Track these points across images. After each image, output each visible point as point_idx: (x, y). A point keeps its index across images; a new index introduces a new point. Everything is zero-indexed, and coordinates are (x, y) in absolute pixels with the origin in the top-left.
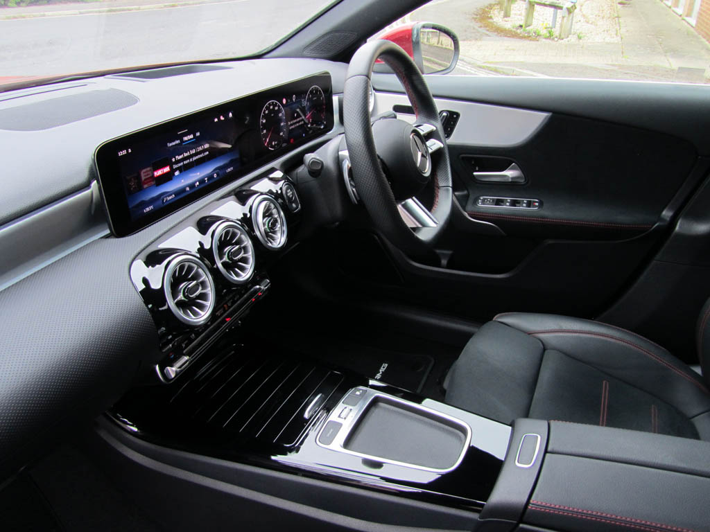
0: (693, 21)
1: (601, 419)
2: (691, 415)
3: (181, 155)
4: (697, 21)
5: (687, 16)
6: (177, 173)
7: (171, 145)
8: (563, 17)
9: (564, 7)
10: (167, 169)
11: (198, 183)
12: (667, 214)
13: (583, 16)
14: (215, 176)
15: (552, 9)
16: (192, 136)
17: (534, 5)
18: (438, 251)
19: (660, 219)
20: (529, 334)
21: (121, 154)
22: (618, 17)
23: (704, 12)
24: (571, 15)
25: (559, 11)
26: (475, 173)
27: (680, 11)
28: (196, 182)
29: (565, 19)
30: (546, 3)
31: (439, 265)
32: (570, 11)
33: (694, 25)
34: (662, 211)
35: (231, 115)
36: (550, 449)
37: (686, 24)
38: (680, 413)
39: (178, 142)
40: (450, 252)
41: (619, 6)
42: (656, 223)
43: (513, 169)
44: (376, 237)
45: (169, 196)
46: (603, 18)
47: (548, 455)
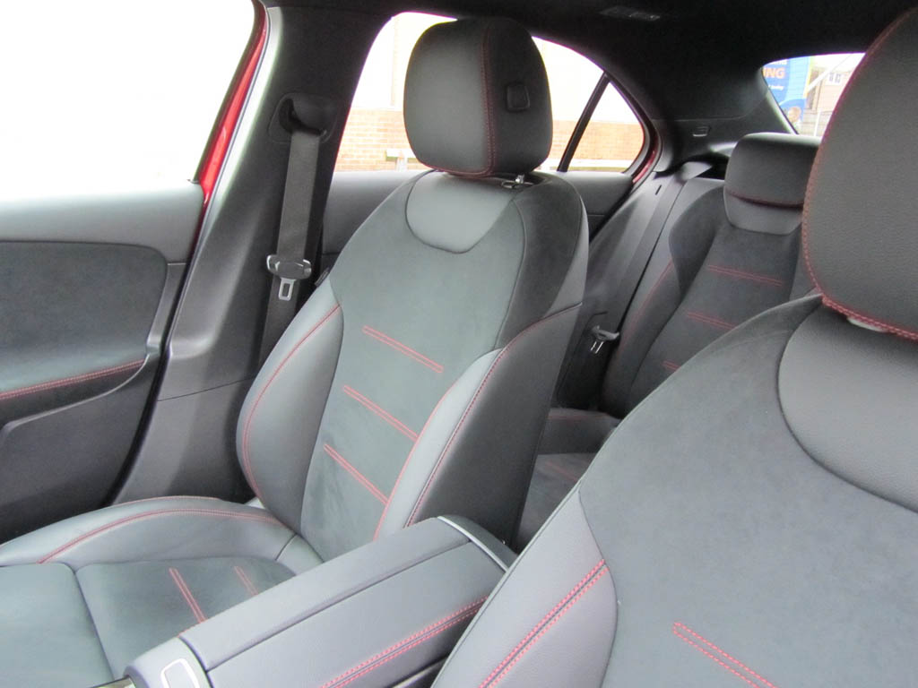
1: (195, 612)
2: (274, 556)
12: (154, 340)
19: (148, 349)
34: (146, 339)
36: (207, 667)
38: (263, 560)
42: (146, 356)
47: (210, 673)
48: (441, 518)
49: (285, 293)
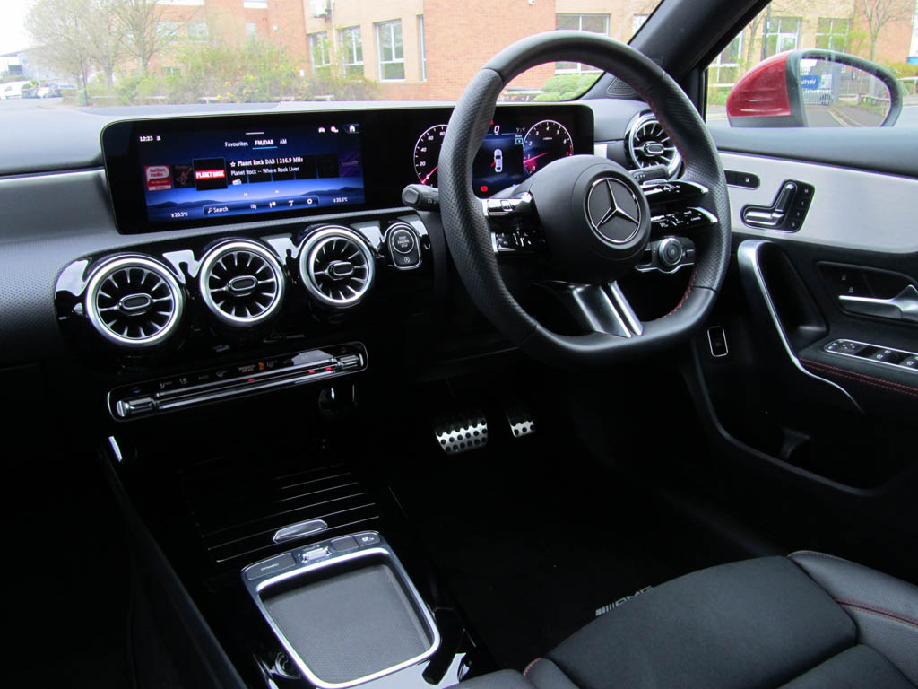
3: (248, 161)
6: (237, 182)
7: (230, 145)
10: (219, 174)
11: (274, 204)
14: (310, 201)
16: (272, 142)
20: (838, 602)
21: (143, 139)
26: (843, 297)
28: (271, 201)
31: (777, 454)
35: (352, 128)
39: (245, 144)
40: (805, 437)
45: (218, 207)
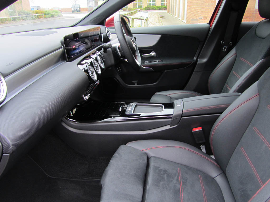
0: (185, 21)
4: (186, 21)
5: (183, 20)
8: (144, 22)
9: (144, 19)
11: (80, 52)
12: (195, 58)
13: (150, 22)
14: (83, 51)
15: (140, 20)
17: (134, 19)
18: (133, 81)
19: (194, 60)
20: (166, 95)
22: (161, 22)
23: (188, 18)
24: (147, 21)
25: (143, 21)
26: (142, 55)
27: (180, 18)
29: (145, 23)
30: (138, 18)
32: (146, 20)
33: (185, 23)
34: (193, 58)
36: (184, 102)
37: (183, 22)
40: (137, 81)
41: (161, 19)
43: (153, 52)
44: (115, 79)
45: (76, 54)
46: (157, 22)
48: (239, 93)
49: (224, 50)
